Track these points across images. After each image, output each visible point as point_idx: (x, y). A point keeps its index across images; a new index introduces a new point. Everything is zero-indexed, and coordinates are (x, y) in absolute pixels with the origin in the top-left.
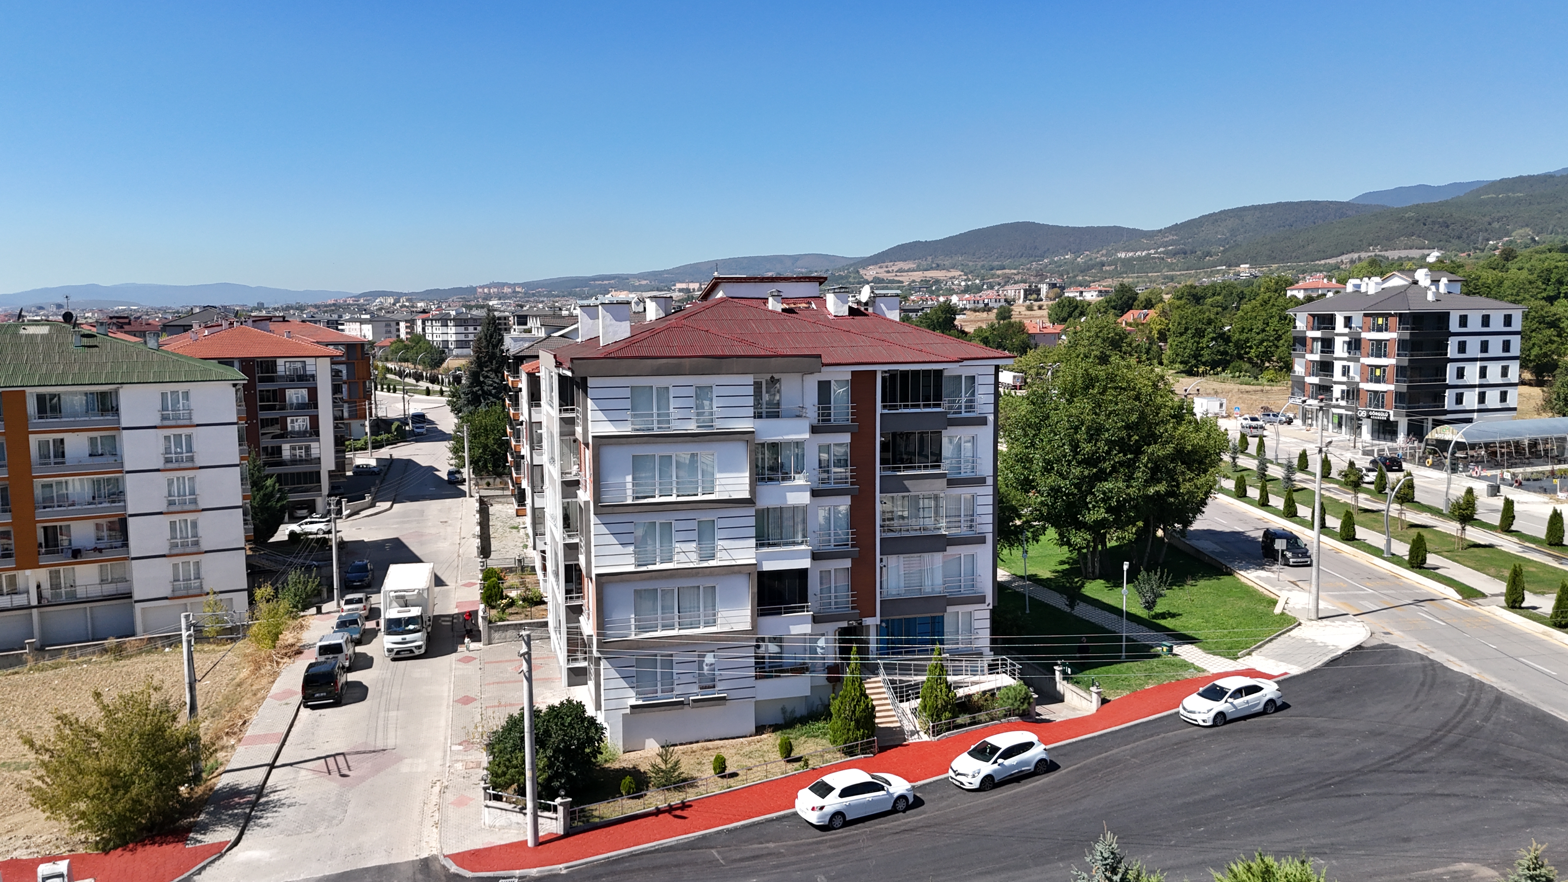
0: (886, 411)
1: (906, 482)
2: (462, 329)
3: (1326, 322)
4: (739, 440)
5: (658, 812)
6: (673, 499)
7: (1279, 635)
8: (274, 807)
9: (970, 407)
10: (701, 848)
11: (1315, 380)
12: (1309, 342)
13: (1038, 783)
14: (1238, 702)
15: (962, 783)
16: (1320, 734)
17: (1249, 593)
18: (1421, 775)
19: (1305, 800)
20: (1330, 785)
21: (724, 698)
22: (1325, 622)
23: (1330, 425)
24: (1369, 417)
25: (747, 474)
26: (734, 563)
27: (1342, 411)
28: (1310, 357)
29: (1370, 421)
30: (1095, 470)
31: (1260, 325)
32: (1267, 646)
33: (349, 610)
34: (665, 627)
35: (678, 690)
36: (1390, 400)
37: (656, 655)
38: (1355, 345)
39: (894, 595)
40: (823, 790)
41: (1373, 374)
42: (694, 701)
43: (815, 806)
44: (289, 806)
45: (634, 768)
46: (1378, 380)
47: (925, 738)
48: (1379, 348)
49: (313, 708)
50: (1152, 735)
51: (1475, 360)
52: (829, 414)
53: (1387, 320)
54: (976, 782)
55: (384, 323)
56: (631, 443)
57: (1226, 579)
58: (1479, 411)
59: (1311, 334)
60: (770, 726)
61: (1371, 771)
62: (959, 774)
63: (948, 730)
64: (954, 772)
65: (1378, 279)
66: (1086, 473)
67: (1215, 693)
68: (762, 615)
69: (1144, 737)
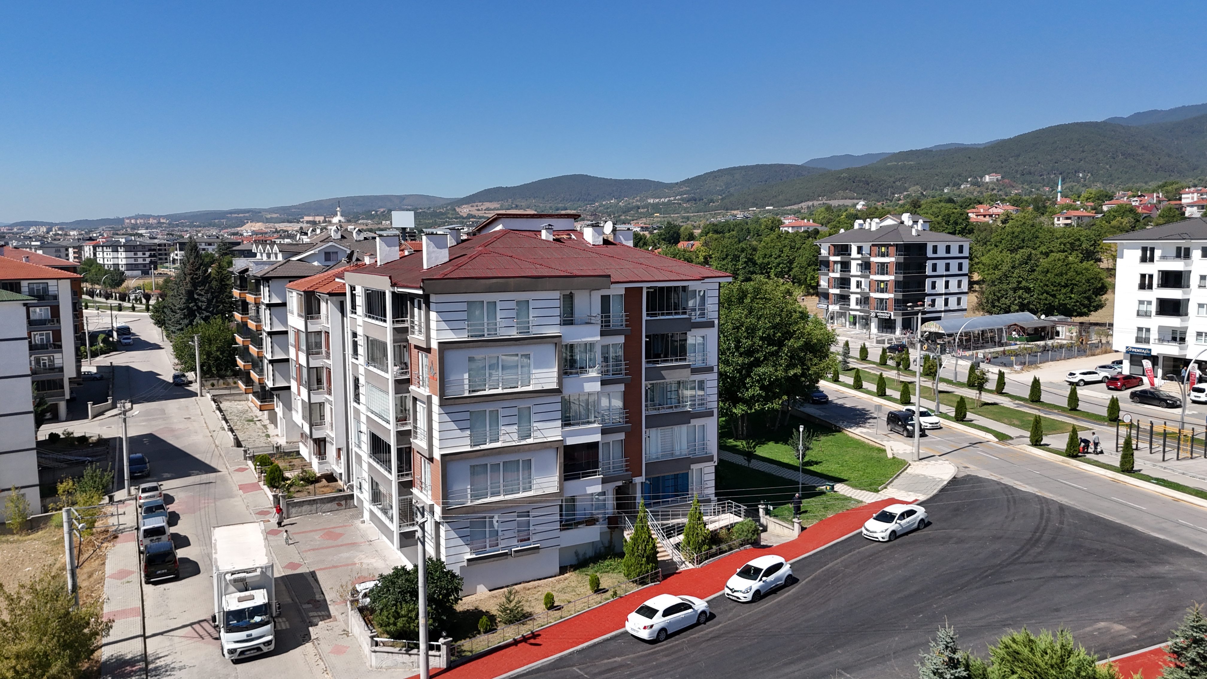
0: (649, 318)
1: (663, 372)
2: (131, 254)
3: (843, 250)
4: (550, 343)
5: (516, 643)
6: (500, 391)
7: (901, 473)
8: (166, 671)
9: (703, 315)
10: (564, 667)
11: (837, 291)
12: (831, 264)
13: (790, 592)
14: (903, 522)
15: (738, 598)
16: (961, 541)
17: (859, 444)
18: (1041, 564)
19: (977, 588)
20: (987, 576)
21: (538, 548)
22: (924, 462)
23: (848, 323)
24: (876, 316)
25: (556, 369)
26: (546, 440)
27: (858, 313)
28: (832, 275)
29: (877, 319)
30: (752, 359)
31: (778, 253)
32: (895, 481)
33: (146, 498)
34: (493, 494)
35: (502, 544)
36: (891, 305)
37: (485, 518)
38: (866, 266)
39: (654, 459)
40: (650, 612)
41: (881, 287)
42: (515, 551)
43: (646, 625)
44: (180, 669)
45: (476, 609)
46: (882, 291)
47: (691, 566)
48: (883, 269)
49: (155, 583)
50: (850, 551)
51: (942, 276)
52: (609, 321)
53: (888, 248)
54: (749, 596)
55: (54, 249)
56: (469, 347)
57: (838, 435)
58: (945, 311)
59: (833, 259)
60: (571, 566)
61: (1008, 564)
62: (735, 591)
63: (706, 559)
64: (731, 590)
65: (877, 220)
66: (746, 361)
67: (887, 518)
68: (565, 480)
69: (846, 553)
